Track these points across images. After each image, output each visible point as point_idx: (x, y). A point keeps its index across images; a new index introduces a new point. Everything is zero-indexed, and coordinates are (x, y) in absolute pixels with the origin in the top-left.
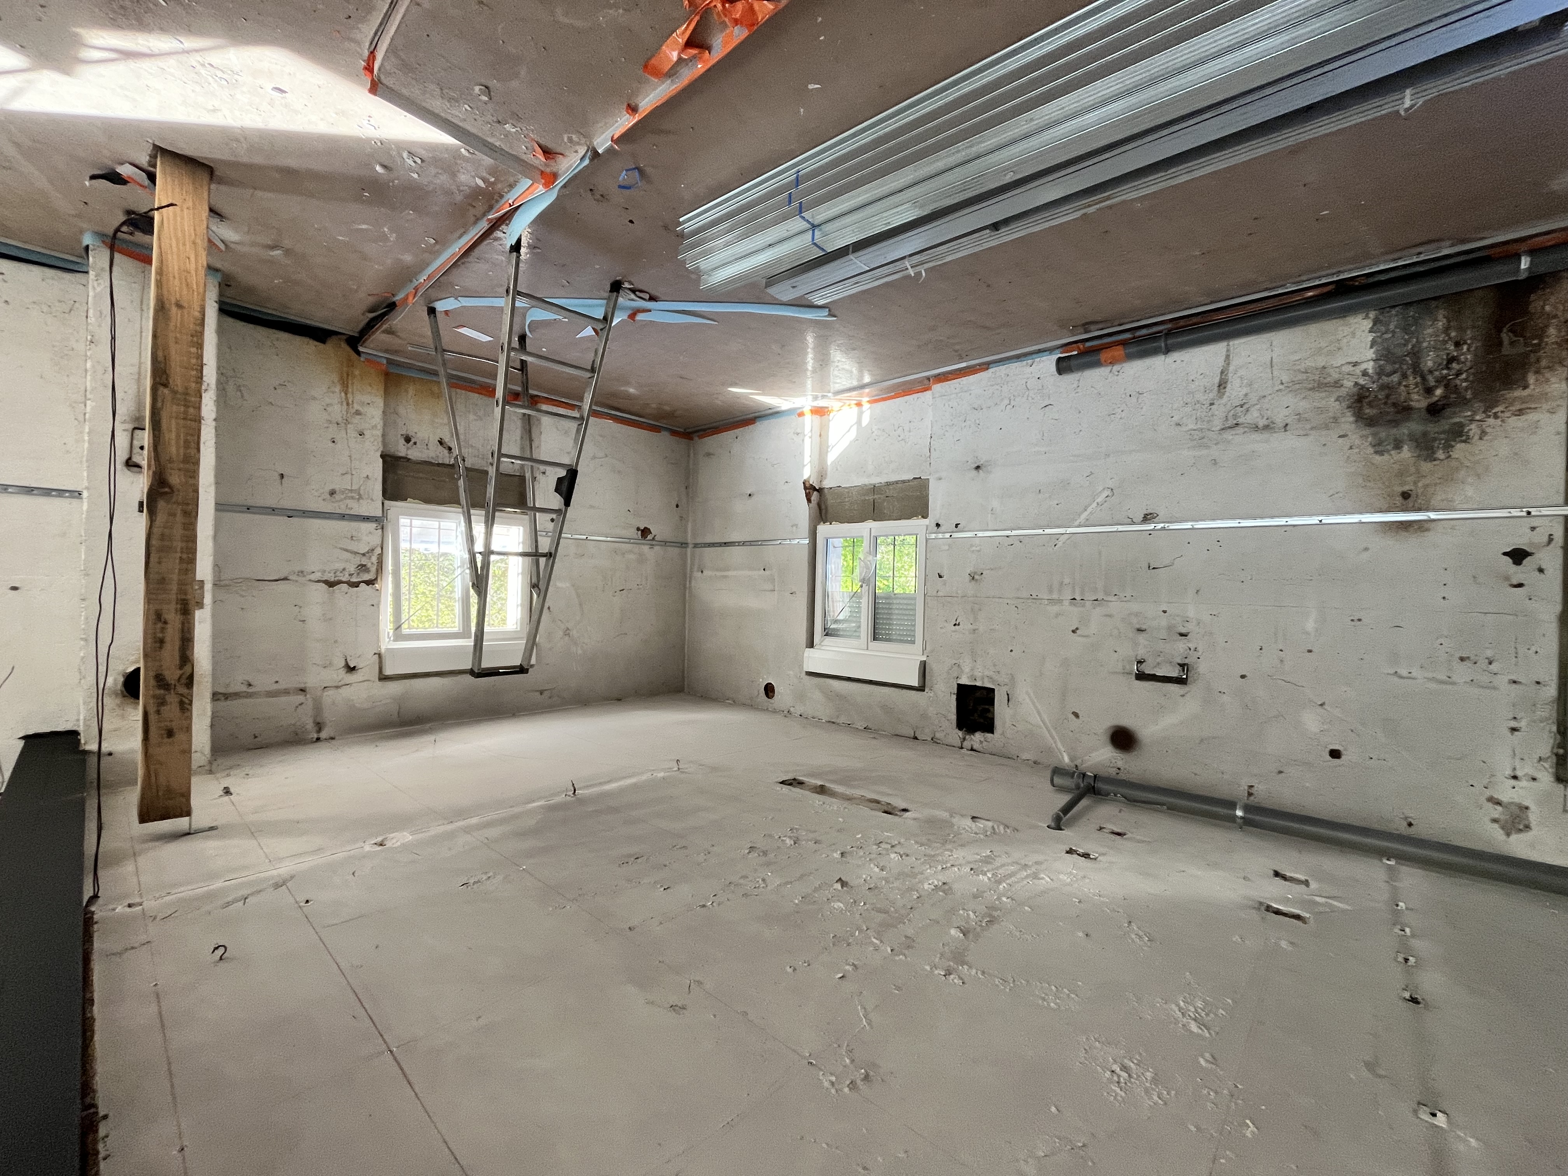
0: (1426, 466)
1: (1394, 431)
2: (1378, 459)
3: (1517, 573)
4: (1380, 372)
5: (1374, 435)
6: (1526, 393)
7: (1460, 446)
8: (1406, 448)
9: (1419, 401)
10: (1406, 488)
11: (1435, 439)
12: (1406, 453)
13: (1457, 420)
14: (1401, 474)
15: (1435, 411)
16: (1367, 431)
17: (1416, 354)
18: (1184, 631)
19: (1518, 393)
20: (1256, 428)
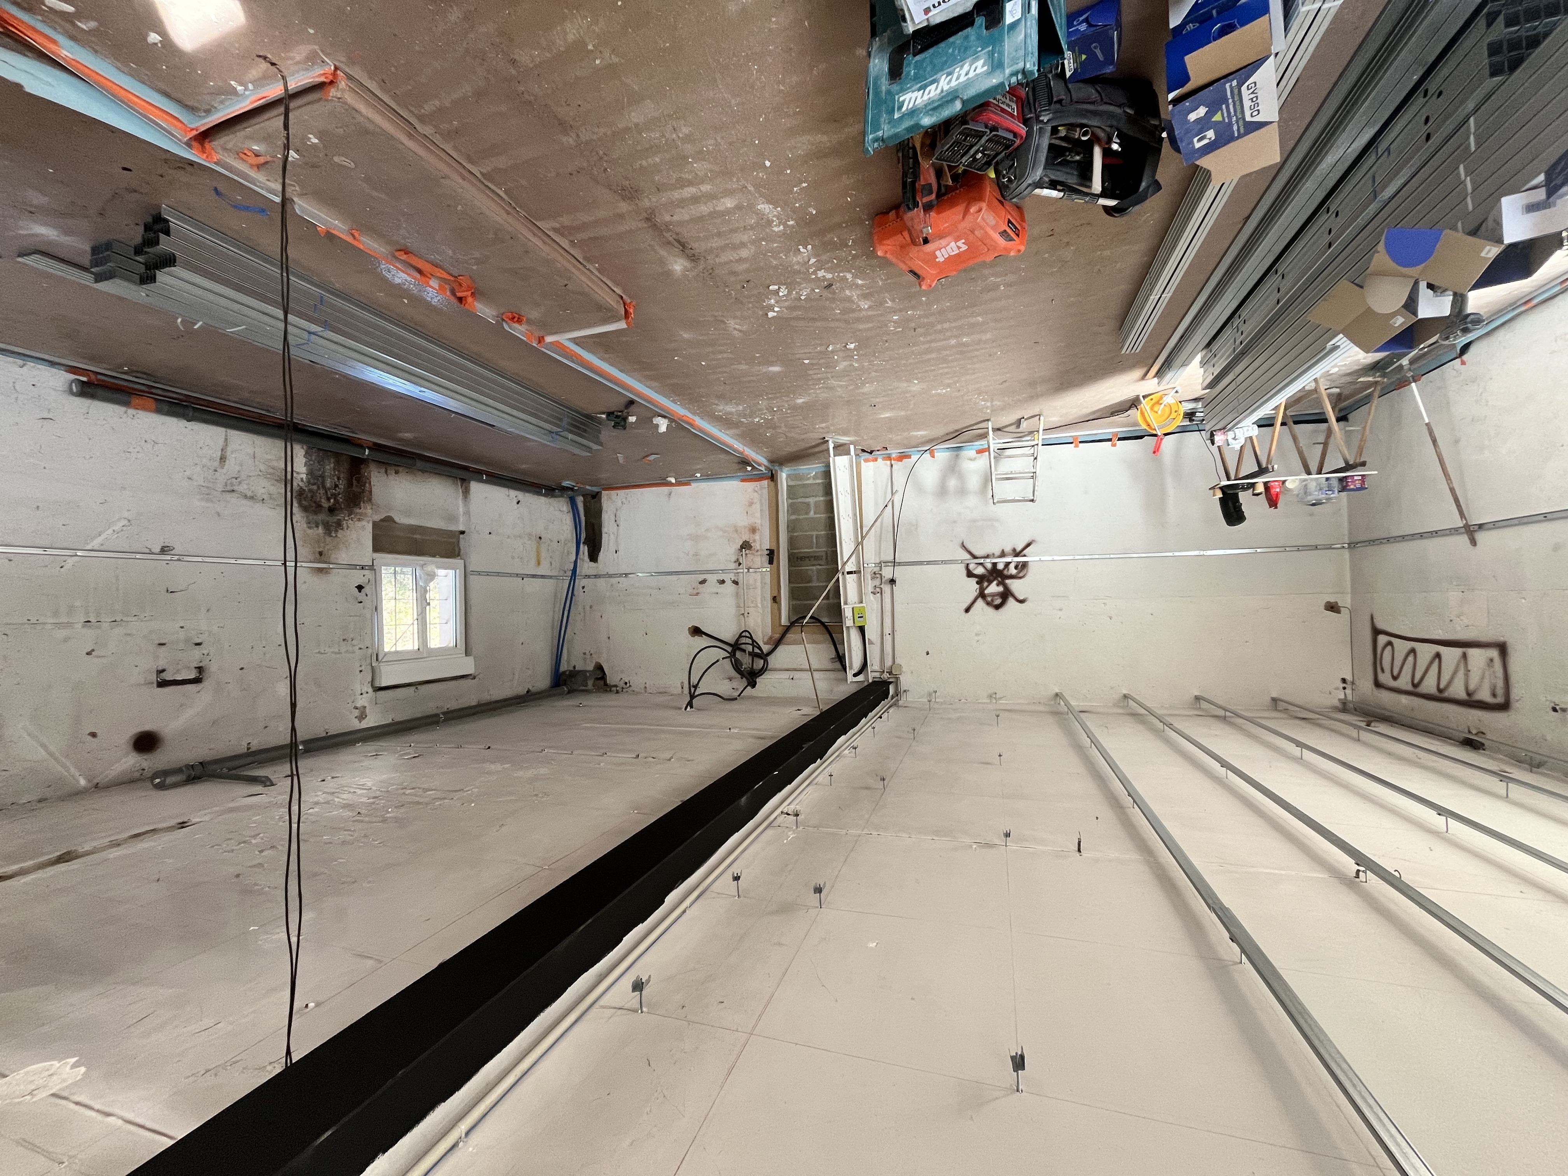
0: (328, 539)
1: (315, 517)
2: (310, 531)
3: (361, 596)
4: (309, 482)
5: (307, 517)
6: (360, 511)
7: (340, 531)
8: (320, 528)
9: (325, 504)
10: (321, 550)
11: (331, 526)
12: (320, 530)
13: (339, 518)
14: (318, 542)
15: (331, 510)
16: (304, 514)
17: (323, 477)
18: (199, 641)
19: (358, 511)
20: (246, 497)
